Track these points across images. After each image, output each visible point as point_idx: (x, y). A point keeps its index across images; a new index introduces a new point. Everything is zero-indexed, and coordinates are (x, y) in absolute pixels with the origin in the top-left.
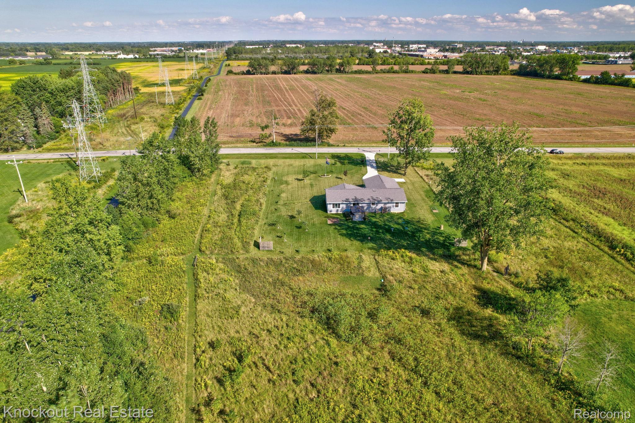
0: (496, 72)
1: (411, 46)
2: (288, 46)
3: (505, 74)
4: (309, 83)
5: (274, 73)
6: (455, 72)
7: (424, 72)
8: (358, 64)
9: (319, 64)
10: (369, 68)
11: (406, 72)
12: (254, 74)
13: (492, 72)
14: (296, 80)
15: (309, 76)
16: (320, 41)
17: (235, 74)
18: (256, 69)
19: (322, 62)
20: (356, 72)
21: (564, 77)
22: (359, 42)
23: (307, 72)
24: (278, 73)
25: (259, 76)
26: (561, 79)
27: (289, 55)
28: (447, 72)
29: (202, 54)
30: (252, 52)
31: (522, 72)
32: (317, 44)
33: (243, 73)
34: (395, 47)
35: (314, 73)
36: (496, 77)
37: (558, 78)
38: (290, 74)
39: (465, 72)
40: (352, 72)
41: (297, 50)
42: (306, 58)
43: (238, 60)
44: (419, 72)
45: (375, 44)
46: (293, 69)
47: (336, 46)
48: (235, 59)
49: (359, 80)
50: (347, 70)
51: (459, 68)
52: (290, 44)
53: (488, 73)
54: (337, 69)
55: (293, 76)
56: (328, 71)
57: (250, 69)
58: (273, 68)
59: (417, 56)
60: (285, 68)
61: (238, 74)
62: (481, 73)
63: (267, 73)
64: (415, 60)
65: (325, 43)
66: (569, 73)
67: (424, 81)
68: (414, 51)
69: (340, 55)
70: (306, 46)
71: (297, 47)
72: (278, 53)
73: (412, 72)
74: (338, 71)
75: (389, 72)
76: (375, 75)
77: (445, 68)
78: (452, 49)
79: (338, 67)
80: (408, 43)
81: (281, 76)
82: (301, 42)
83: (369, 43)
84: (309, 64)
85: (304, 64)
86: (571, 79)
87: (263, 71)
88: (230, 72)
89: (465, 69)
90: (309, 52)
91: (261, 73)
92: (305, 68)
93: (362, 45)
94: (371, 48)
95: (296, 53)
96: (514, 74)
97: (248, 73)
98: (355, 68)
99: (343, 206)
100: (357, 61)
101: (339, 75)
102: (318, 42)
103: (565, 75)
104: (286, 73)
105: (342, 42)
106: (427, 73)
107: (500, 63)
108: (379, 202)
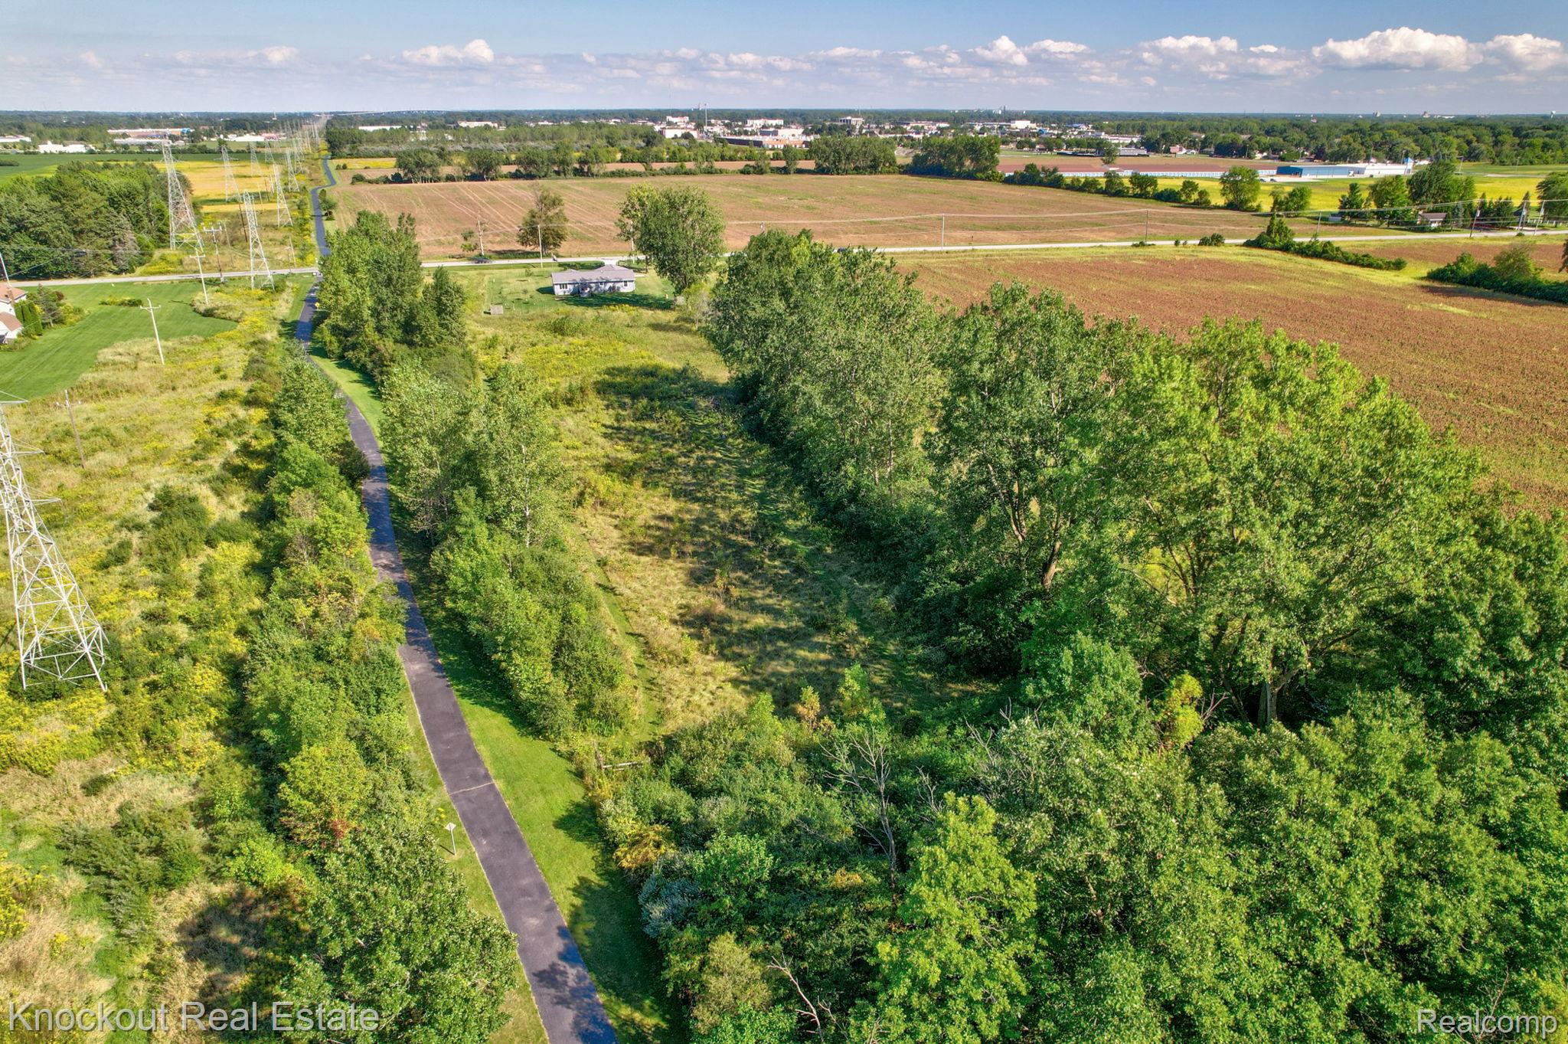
0: (873, 168)
1: (750, 122)
2: (464, 124)
3: (889, 173)
4: (522, 193)
5: (450, 178)
6: (800, 171)
7: (743, 172)
8: (621, 161)
9: (539, 160)
10: (639, 167)
11: (710, 172)
12: (409, 181)
13: (864, 169)
14: (497, 189)
15: (522, 182)
16: (541, 113)
17: (370, 182)
18: (412, 172)
19: (546, 156)
20: (613, 174)
21: (979, 175)
22: (633, 115)
23: (516, 176)
24: (459, 179)
25: (419, 184)
26: (976, 179)
27: (473, 145)
28: (785, 171)
29: (259, 144)
30: (384, 141)
31: (918, 168)
32: (532, 120)
33: (387, 181)
34: (710, 124)
35: (530, 176)
36: (873, 177)
37: (970, 176)
38: (483, 180)
39: (820, 170)
40: (606, 175)
41: (488, 134)
42: (510, 150)
43: (358, 156)
44: (733, 172)
45: (670, 118)
46: (488, 169)
47: (579, 125)
48: (351, 156)
49: (617, 187)
50: (595, 169)
51: (810, 165)
52: (468, 120)
53: (858, 170)
54: (576, 170)
55: (489, 183)
56: (558, 173)
57: (402, 174)
58: (445, 170)
59: (746, 142)
60: (472, 169)
61: (377, 182)
62: (846, 172)
63: (439, 180)
64: (737, 151)
65: (555, 116)
66: (986, 168)
67: (734, 185)
68: (753, 133)
69: (585, 143)
70: (508, 126)
71: (487, 127)
72: (446, 141)
73: (721, 172)
74: (578, 173)
75: (676, 173)
76: (650, 179)
77: (782, 164)
78: (830, 129)
79: (577, 166)
80: (745, 116)
81: (463, 183)
82: (493, 116)
83: (658, 116)
84: (518, 162)
85: (508, 163)
86: (988, 179)
87: (428, 174)
88: (358, 179)
89: (818, 166)
90: (516, 139)
91: (424, 180)
92: (513, 169)
93: (640, 122)
94: (657, 128)
95: (486, 140)
96: (905, 173)
97: (397, 179)
98: (612, 167)
99: (571, 287)
100: (619, 156)
101: (580, 181)
102: (536, 116)
103: (980, 171)
104: (474, 178)
105: (594, 115)
106: (748, 173)
107: (877, 154)
108: (608, 282)
